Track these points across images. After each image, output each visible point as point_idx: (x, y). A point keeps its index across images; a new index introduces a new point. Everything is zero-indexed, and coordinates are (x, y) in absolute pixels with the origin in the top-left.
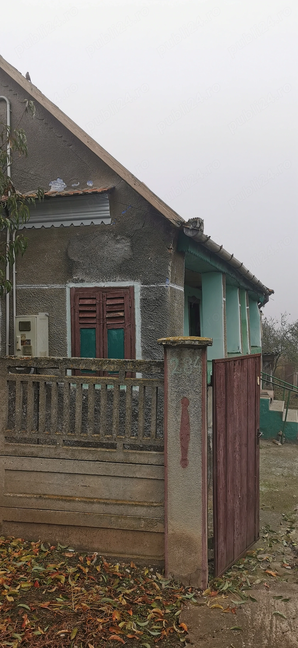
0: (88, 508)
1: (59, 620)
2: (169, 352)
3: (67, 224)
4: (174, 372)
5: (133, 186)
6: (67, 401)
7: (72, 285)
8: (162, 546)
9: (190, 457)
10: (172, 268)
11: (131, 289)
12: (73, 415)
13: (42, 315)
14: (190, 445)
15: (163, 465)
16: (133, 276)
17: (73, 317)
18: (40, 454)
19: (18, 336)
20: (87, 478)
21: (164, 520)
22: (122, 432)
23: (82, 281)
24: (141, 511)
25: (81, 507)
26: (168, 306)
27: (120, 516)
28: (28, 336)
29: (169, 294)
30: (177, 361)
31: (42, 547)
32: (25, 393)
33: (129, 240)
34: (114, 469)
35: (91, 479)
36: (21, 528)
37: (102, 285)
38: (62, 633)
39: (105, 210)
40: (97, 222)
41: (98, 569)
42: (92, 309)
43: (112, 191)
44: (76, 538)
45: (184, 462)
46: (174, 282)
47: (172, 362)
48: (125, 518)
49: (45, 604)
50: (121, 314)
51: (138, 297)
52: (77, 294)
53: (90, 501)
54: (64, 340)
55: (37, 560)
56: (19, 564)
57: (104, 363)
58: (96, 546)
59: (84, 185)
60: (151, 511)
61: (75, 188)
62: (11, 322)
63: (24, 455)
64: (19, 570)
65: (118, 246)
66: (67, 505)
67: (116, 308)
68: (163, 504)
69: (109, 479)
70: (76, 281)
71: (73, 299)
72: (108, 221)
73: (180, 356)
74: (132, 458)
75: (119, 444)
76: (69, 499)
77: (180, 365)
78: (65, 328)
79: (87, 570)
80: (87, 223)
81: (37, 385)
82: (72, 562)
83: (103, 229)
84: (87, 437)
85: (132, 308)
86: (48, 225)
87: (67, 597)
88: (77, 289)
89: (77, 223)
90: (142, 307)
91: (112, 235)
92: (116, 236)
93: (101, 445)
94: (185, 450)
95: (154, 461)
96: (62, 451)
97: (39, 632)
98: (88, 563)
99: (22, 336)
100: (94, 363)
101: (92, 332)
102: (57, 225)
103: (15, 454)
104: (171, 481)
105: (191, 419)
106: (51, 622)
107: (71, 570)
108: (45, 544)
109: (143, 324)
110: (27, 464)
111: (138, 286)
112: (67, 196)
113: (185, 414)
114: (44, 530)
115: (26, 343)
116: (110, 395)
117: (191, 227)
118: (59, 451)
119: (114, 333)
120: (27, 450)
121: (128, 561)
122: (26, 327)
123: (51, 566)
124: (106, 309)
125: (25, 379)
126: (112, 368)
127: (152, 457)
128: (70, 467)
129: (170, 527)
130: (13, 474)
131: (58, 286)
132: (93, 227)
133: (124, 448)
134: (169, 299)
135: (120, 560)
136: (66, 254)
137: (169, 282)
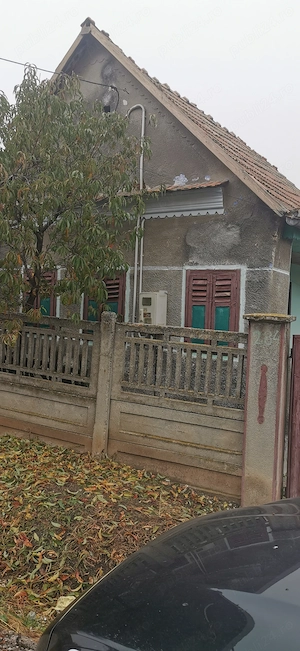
0: (182, 449)
1: (146, 519)
2: (253, 325)
3: (186, 214)
4: (256, 342)
5: (243, 180)
6: (169, 362)
7: (188, 268)
8: (240, 488)
9: (265, 415)
10: (277, 254)
11: (238, 272)
12: (173, 373)
13: (162, 292)
14: (267, 405)
15: (244, 421)
16: (240, 259)
17: (187, 294)
18: (147, 403)
19: (141, 310)
20: (183, 425)
21: (242, 467)
22: (212, 390)
23: (197, 264)
24: (224, 457)
25: (177, 448)
26: (270, 287)
27: (207, 459)
28: (149, 309)
29: (272, 277)
30: (259, 333)
31: (145, 475)
32: (146, 358)
33: (238, 228)
34: (205, 420)
35: (186, 426)
36: (130, 458)
37: (213, 268)
38: (147, 527)
39: (219, 201)
40: (212, 212)
41: (186, 496)
42: (203, 288)
43: (225, 185)
44: (171, 472)
45: (261, 419)
46: (279, 266)
47: (255, 334)
48: (212, 461)
49: (139, 509)
50: (228, 294)
51: (243, 279)
52: (192, 275)
53: (184, 444)
54: (179, 315)
55: (139, 482)
56: (125, 482)
57: (200, 333)
58: (187, 480)
59: (202, 180)
60: (233, 458)
61: (195, 182)
62: (137, 298)
63: (135, 402)
64: (125, 486)
65: (229, 233)
66: (166, 445)
67: (224, 289)
68: (242, 454)
69: (200, 428)
70: (192, 264)
71: (188, 280)
72: (221, 212)
73: (261, 329)
74: (219, 413)
75: (210, 400)
76: (168, 441)
77: (262, 337)
78: (180, 304)
79: (177, 495)
80: (203, 213)
81: (155, 348)
82: (165, 488)
83: (217, 219)
84: (183, 392)
85: (238, 289)
86: (170, 215)
87: (156, 507)
88: (192, 271)
89: (194, 214)
90: (247, 288)
91: (224, 224)
92: (227, 224)
93: (195, 400)
94: (262, 409)
95: (237, 416)
96: (164, 401)
97: (131, 523)
98: (179, 491)
99: (145, 309)
100: (192, 332)
101: (202, 309)
102: (178, 215)
103: (128, 400)
104: (249, 434)
105: (268, 383)
106: (140, 520)
107: (164, 493)
108: (148, 473)
109: (248, 303)
110: (137, 409)
111: (244, 269)
112: (187, 190)
113: (264, 379)
114: (147, 462)
115: (147, 316)
116: (214, 364)
117: (293, 216)
118: (161, 401)
119: (221, 310)
120: (137, 398)
121: (212, 495)
122: (148, 302)
123: (150, 487)
124: (216, 289)
125: (138, 342)
126: (206, 337)
127: (236, 414)
128: (169, 414)
129: (246, 471)
130: (126, 416)
131: (176, 268)
132: (208, 217)
133: (213, 404)
134: (271, 282)
135: (205, 493)
136: (185, 240)
137: (272, 266)
